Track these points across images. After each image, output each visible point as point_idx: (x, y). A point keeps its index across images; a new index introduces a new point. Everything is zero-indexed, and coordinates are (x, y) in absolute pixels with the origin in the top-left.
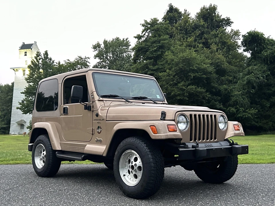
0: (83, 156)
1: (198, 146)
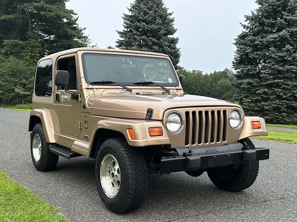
0: (71, 154)
1: (190, 154)
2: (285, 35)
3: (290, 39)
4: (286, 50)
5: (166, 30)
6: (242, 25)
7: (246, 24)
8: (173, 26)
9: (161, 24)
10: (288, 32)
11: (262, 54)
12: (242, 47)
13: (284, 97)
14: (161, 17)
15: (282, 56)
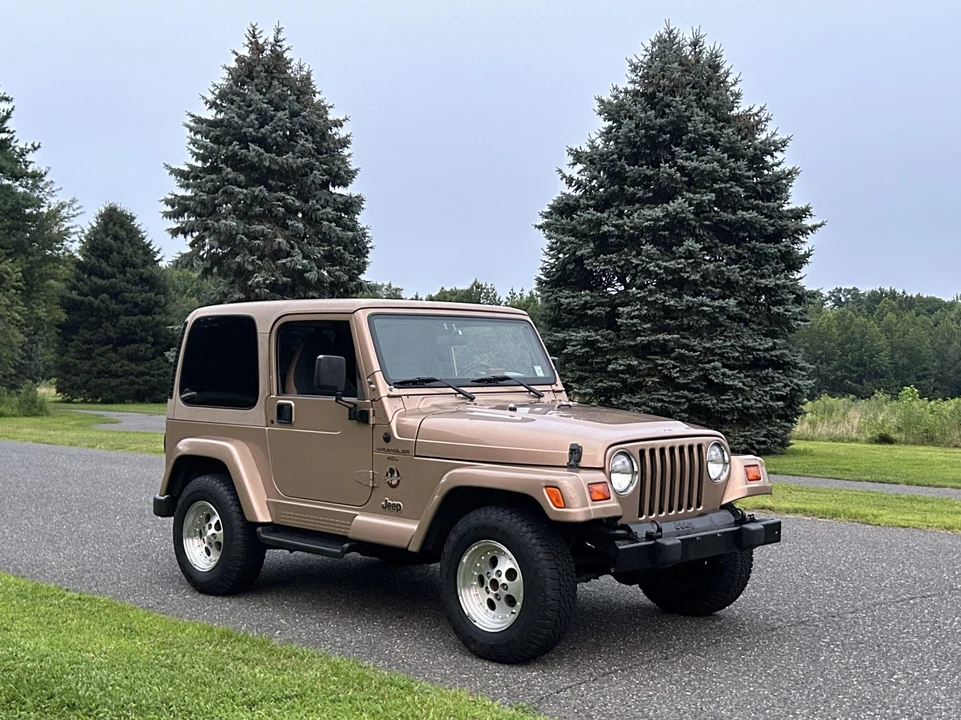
0: (347, 544)
1: (661, 533)
2: (682, 212)
3: (693, 223)
4: (685, 253)
5: (327, 172)
6: (564, 176)
7: (574, 172)
8: (348, 160)
9: (313, 151)
10: (690, 205)
11: (620, 261)
12: (566, 239)
13: (681, 381)
14: (311, 131)
15: (675, 270)
